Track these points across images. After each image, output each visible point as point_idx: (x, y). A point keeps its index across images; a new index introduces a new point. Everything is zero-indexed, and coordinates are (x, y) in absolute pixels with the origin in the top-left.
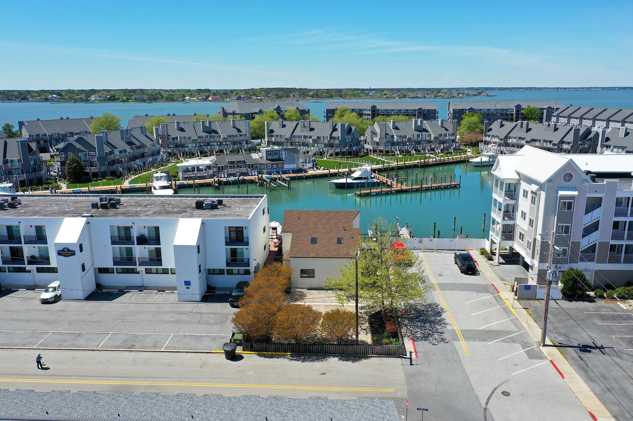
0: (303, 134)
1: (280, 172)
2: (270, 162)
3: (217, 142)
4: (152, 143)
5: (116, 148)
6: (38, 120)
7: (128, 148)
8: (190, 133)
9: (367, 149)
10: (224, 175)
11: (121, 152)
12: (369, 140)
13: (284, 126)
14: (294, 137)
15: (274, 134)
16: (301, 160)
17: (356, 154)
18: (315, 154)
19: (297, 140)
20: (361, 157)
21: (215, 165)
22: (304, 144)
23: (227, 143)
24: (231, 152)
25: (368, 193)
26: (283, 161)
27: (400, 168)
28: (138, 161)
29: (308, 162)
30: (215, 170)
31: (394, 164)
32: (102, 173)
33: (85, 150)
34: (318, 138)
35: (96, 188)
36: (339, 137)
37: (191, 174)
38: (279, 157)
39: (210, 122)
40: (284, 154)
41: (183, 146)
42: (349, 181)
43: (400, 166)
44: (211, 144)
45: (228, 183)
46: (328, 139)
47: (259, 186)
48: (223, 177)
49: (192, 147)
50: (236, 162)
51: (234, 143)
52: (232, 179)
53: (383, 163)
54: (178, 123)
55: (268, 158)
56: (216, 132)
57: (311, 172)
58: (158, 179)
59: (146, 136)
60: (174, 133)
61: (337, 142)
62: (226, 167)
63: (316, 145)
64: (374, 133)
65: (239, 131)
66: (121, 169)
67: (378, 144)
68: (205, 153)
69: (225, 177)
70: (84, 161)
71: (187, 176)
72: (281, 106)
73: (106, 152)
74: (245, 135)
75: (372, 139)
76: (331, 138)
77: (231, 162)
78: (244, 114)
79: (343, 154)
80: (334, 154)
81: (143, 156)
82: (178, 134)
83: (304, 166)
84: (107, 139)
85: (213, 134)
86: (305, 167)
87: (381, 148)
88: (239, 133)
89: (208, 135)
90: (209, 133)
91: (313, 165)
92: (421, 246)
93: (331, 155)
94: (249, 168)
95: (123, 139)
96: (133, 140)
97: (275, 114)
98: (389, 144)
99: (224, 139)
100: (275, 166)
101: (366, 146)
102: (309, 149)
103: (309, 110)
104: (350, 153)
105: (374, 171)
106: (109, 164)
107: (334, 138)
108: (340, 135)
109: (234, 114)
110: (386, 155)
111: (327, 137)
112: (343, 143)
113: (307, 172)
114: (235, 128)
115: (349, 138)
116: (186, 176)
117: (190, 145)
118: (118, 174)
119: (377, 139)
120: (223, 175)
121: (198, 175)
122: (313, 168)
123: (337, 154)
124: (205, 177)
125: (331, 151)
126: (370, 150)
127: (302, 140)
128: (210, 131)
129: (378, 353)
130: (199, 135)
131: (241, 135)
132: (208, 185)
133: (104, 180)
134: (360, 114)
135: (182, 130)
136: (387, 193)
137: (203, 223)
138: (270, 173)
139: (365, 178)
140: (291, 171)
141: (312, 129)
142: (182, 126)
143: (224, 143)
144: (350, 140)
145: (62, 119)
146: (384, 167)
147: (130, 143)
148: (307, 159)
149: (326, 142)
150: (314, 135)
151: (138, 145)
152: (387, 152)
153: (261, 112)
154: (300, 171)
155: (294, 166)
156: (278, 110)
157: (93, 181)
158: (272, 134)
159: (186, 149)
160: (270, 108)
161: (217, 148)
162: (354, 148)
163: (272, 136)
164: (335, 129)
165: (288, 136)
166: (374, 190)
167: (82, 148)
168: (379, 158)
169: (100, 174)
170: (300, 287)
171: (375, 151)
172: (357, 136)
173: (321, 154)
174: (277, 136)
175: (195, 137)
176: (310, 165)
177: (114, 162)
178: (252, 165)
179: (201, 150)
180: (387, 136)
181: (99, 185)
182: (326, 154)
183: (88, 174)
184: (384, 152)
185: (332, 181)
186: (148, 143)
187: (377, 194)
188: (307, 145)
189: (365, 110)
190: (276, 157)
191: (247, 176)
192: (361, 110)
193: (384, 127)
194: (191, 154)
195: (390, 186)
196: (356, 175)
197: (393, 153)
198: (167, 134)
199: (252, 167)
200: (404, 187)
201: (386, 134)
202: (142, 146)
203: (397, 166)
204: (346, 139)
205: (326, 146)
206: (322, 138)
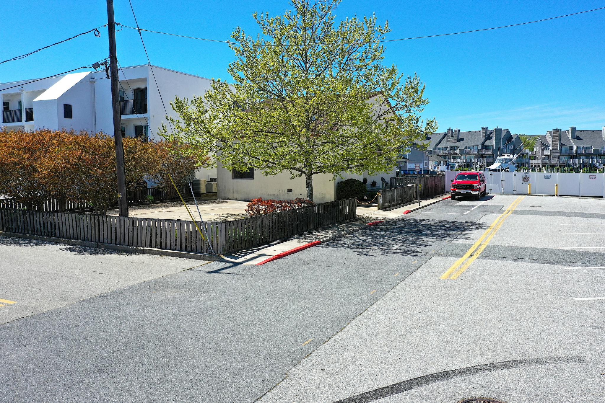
0: (449, 145)
13: (428, 138)
14: (439, 149)
16: (431, 163)
19: (442, 152)
26: (407, 159)
34: (467, 148)
36: (493, 146)
46: (479, 148)
63: (464, 156)
64: (545, 145)
67: (549, 157)
75: (542, 152)
76: (483, 147)
80: (485, 166)
83: (435, 168)
86: (436, 170)
93: (481, 167)
98: (566, 157)
102: (455, 162)
107: (488, 147)
108: (494, 144)
111: (478, 146)
119: (548, 152)
125: (482, 162)
127: (448, 152)
137: (91, 78)
141: (461, 140)
149: (476, 152)
150: (463, 145)
152: (562, 166)
164: (489, 137)
170: (231, 197)
171: (545, 166)
180: (563, 147)
182: (475, 165)
184: (558, 167)
188: (454, 157)
193: (558, 136)
201: (562, 144)
205: (476, 156)
206: (472, 148)
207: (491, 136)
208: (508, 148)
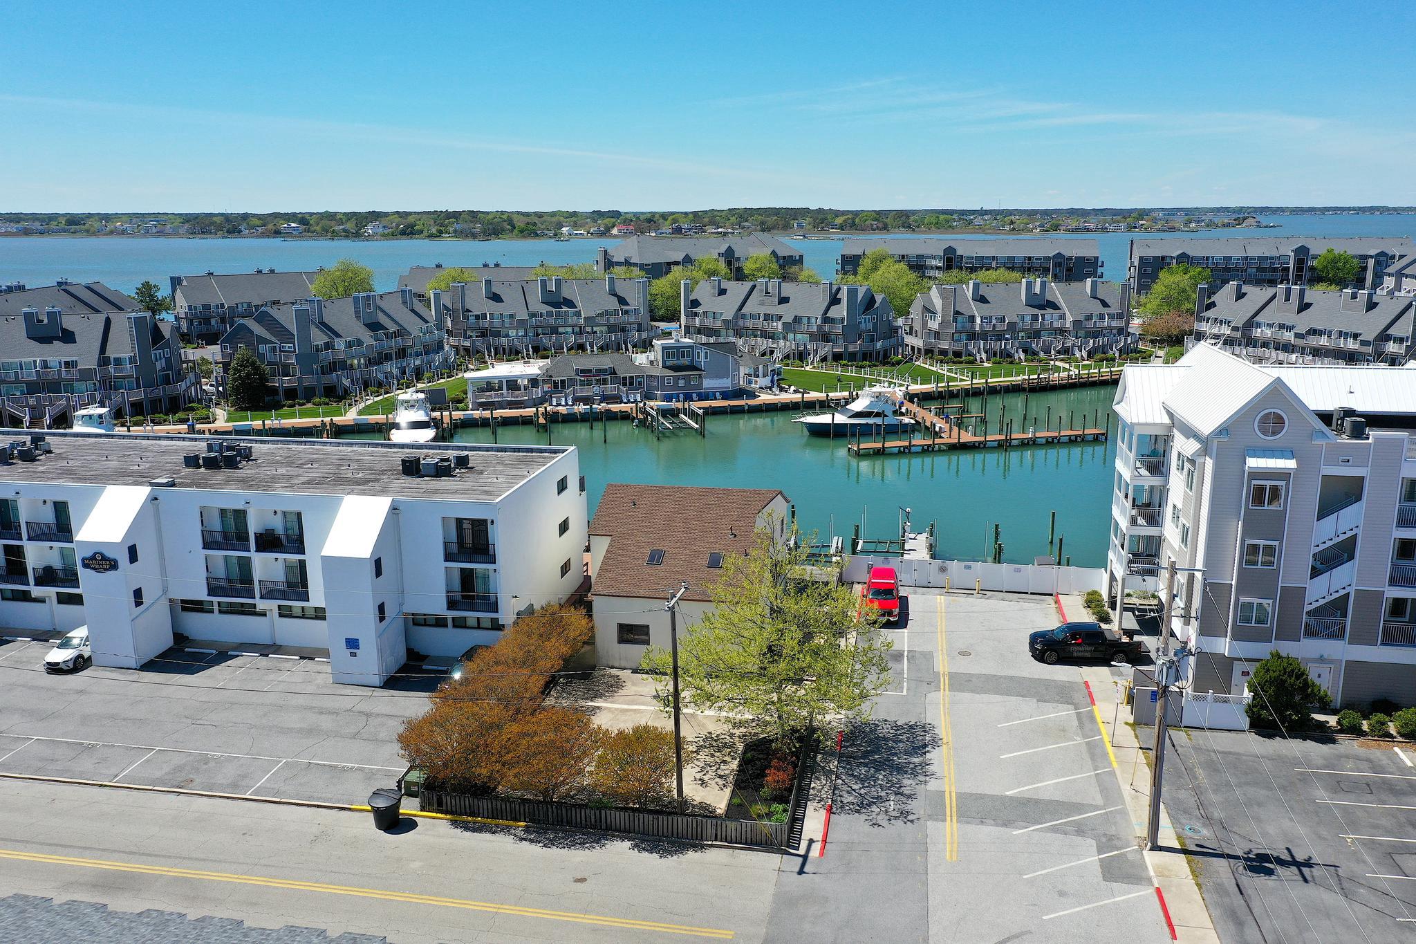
0: (762, 311)
1: (694, 395)
2: (672, 373)
3: (573, 326)
4: (424, 326)
5: (339, 336)
6: (211, 274)
7: (368, 338)
8: (513, 305)
9: (913, 348)
10: (566, 400)
11: (349, 345)
12: (917, 326)
13: (722, 292)
14: (744, 317)
15: (700, 310)
16: (743, 371)
17: (884, 359)
18: (787, 357)
19: (750, 324)
20: (893, 365)
21: (548, 376)
22: (764, 334)
23: (595, 329)
24: (601, 348)
25: (879, 449)
26: (701, 370)
27: (975, 393)
28: (387, 366)
29: (761, 375)
30: (546, 387)
31: (963, 381)
32: (306, 388)
33: (273, 339)
34: (797, 320)
35: (283, 421)
36: (842, 319)
37: (492, 397)
38: (692, 360)
39: (558, 282)
40: (702, 355)
41: (497, 334)
42: (840, 419)
43: (980, 388)
44: (560, 330)
45: (570, 419)
46: (819, 322)
47: (637, 426)
48: (563, 403)
49: (517, 335)
50: (594, 371)
51: (612, 329)
52: (581, 408)
53: (939, 378)
54: (488, 283)
55: (668, 364)
56: (571, 304)
57: (765, 398)
58: (409, 405)
59: (413, 311)
60: (478, 304)
61: (838, 329)
62: (572, 382)
63: (791, 336)
64: (928, 311)
65: (622, 301)
66: (347, 382)
67: (937, 335)
68: (545, 350)
69: (567, 404)
70: (269, 363)
71: (484, 400)
72: (734, 248)
73: (315, 343)
74: (637, 311)
75: (924, 324)
76: (826, 320)
77: (583, 371)
78: (649, 265)
79: (852, 357)
80: (830, 357)
81: (402, 353)
82: (490, 307)
83: (750, 382)
84: (321, 315)
85: (565, 309)
86: (753, 385)
87: (944, 345)
88: (622, 307)
89: (554, 310)
90: (557, 305)
91: (772, 381)
92: (944, 579)
93: (824, 359)
94: (624, 384)
95: (358, 317)
96: (382, 319)
97: (722, 266)
98: (964, 336)
99: (587, 319)
100: (682, 383)
101: (910, 340)
102: (775, 346)
103: (801, 257)
104: (866, 356)
105: (910, 397)
106: (323, 371)
107: (832, 321)
108: (845, 314)
109: (627, 263)
110: (954, 362)
111: (817, 318)
112: (852, 331)
113: (756, 397)
114: (616, 295)
115: (866, 322)
116: (482, 400)
117: (512, 333)
118: (340, 392)
119: (934, 325)
120: (564, 399)
121: (509, 399)
122: (770, 388)
123: (837, 357)
124: (523, 403)
125: (825, 349)
126: (919, 350)
127: (761, 324)
128: (558, 301)
129: (729, 839)
130: (531, 310)
131: (626, 312)
132: (526, 422)
133: (309, 405)
134: (918, 265)
135: (496, 298)
136: (927, 451)
137: (394, 508)
138: (668, 398)
139: (878, 415)
140: (718, 394)
141: (784, 300)
142: (495, 289)
143: (588, 329)
144: (870, 326)
145: (260, 272)
146: (940, 389)
147: (374, 326)
148: (761, 368)
149: (814, 329)
150: (788, 313)
151: (391, 330)
152: (957, 354)
153: (688, 260)
154: (739, 393)
155: (725, 383)
156: (729, 257)
157: (284, 406)
158: (695, 310)
159: (504, 341)
160: (712, 251)
161: (572, 340)
162: (879, 344)
163: (696, 314)
164: (835, 301)
165: (729, 315)
166: (893, 444)
167: (266, 335)
168: (934, 369)
169: (300, 393)
170: (616, 664)
171: (929, 352)
172: (888, 317)
173: (802, 356)
174: (706, 313)
175: (523, 314)
176: (765, 381)
177: (333, 366)
178: (631, 378)
179: (536, 344)
180: (959, 318)
181: (293, 416)
182: (812, 355)
183: (274, 391)
184: (951, 356)
185: (801, 420)
186: (415, 327)
187: (904, 452)
188: (773, 337)
189: (930, 257)
190: (685, 361)
191: (617, 403)
192: (920, 257)
193: (950, 297)
194: (513, 351)
195: (937, 435)
196: (858, 406)
197: (971, 358)
198: (463, 307)
199: (629, 382)
200: (967, 437)
201: (957, 313)
202: (402, 332)
203: (970, 387)
204: (861, 323)
205: (813, 337)
206: (805, 321)
207: (838, 297)
208: (869, 322)
